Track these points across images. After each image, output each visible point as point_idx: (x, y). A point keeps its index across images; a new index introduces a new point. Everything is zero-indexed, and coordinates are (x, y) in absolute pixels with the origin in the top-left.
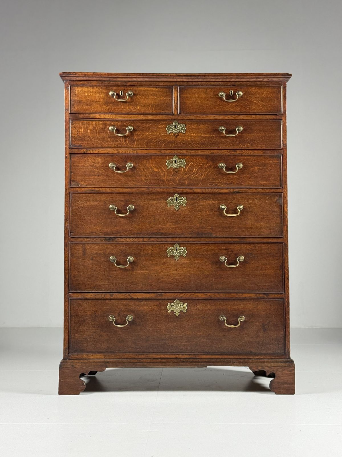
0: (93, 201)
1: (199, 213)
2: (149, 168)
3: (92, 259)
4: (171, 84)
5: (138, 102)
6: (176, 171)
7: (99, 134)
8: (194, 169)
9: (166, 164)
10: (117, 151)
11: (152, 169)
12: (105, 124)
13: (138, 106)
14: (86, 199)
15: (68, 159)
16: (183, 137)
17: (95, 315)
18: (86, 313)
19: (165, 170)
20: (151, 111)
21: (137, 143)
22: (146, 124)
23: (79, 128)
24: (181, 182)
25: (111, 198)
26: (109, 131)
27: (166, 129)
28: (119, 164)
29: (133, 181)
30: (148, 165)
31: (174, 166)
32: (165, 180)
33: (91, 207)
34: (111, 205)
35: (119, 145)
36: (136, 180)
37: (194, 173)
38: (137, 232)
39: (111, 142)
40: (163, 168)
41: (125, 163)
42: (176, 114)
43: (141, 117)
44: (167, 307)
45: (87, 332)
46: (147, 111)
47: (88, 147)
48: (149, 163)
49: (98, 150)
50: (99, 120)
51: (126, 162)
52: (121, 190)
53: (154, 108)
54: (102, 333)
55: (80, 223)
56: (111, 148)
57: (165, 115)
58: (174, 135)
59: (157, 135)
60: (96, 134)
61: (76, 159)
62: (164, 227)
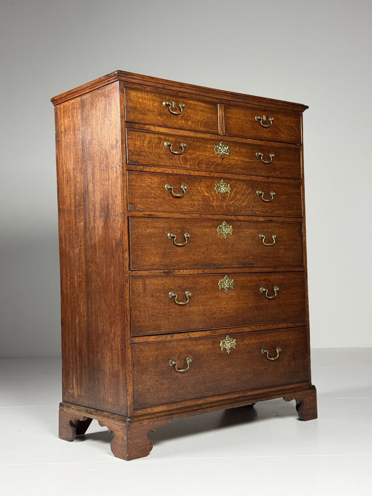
0: (152, 227)
1: (243, 243)
2: (201, 191)
3: (152, 296)
4: (216, 101)
5: (189, 117)
6: (223, 197)
7: (155, 149)
8: (238, 196)
9: (215, 188)
10: (172, 170)
11: (204, 193)
12: (160, 138)
13: (189, 121)
14: (145, 226)
15: (125, 177)
16: (228, 160)
17: (157, 361)
18: (148, 359)
19: (214, 195)
20: (201, 129)
21: (190, 163)
22: (197, 142)
23: (135, 140)
24: (227, 209)
25: (168, 224)
26: (164, 147)
27: (215, 149)
28: (174, 185)
29: (187, 206)
30: (199, 188)
31: (222, 191)
32: (215, 205)
33: (151, 236)
34: (169, 232)
35: (174, 164)
36: (190, 205)
37: (237, 200)
38: (193, 264)
39: (166, 160)
40: (212, 192)
41: (179, 185)
42: (222, 134)
43: (192, 134)
44: (220, 344)
45: (150, 381)
46: (197, 129)
47: (145, 163)
48: (201, 187)
49: (155, 169)
50: (154, 133)
51: (180, 183)
52: (177, 215)
53: (203, 126)
54: (164, 381)
55: (140, 253)
56: (167, 167)
57: (213, 135)
58: (221, 157)
59: (207, 155)
60: (153, 149)
61: (133, 177)
62: (215, 257)
